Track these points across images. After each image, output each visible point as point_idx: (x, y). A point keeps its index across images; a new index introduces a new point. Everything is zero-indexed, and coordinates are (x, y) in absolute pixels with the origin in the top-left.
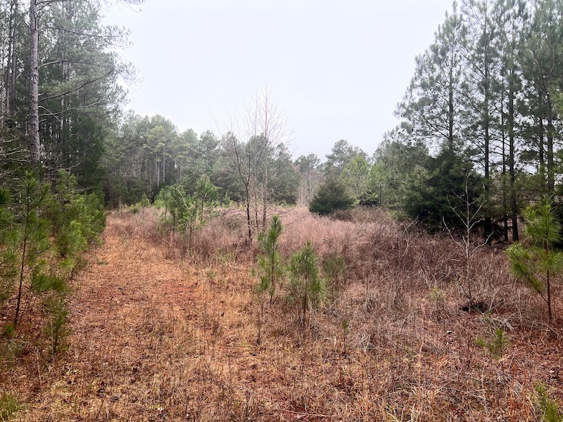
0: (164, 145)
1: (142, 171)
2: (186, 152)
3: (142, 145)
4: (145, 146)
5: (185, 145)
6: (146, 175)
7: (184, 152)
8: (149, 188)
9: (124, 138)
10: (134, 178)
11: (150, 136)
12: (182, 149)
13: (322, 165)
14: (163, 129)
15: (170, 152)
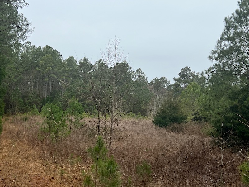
0: (51, 68)
1: (34, 87)
2: (68, 74)
3: (35, 68)
4: (37, 69)
5: (67, 69)
6: (37, 91)
7: (66, 74)
8: (39, 100)
9: (22, 63)
10: (28, 92)
11: (41, 62)
12: (65, 72)
13: (171, 86)
14: (51, 57)
15: (56, 74)
